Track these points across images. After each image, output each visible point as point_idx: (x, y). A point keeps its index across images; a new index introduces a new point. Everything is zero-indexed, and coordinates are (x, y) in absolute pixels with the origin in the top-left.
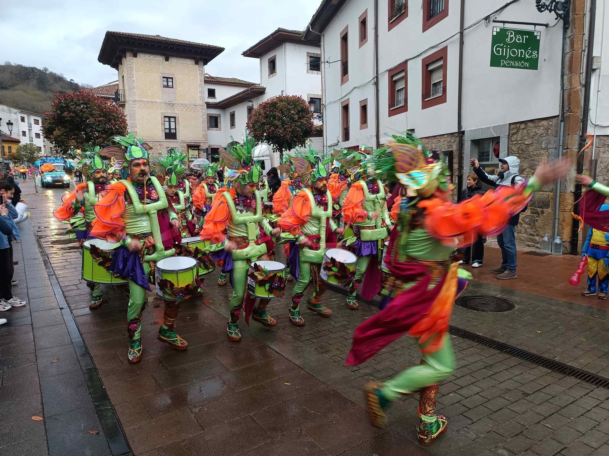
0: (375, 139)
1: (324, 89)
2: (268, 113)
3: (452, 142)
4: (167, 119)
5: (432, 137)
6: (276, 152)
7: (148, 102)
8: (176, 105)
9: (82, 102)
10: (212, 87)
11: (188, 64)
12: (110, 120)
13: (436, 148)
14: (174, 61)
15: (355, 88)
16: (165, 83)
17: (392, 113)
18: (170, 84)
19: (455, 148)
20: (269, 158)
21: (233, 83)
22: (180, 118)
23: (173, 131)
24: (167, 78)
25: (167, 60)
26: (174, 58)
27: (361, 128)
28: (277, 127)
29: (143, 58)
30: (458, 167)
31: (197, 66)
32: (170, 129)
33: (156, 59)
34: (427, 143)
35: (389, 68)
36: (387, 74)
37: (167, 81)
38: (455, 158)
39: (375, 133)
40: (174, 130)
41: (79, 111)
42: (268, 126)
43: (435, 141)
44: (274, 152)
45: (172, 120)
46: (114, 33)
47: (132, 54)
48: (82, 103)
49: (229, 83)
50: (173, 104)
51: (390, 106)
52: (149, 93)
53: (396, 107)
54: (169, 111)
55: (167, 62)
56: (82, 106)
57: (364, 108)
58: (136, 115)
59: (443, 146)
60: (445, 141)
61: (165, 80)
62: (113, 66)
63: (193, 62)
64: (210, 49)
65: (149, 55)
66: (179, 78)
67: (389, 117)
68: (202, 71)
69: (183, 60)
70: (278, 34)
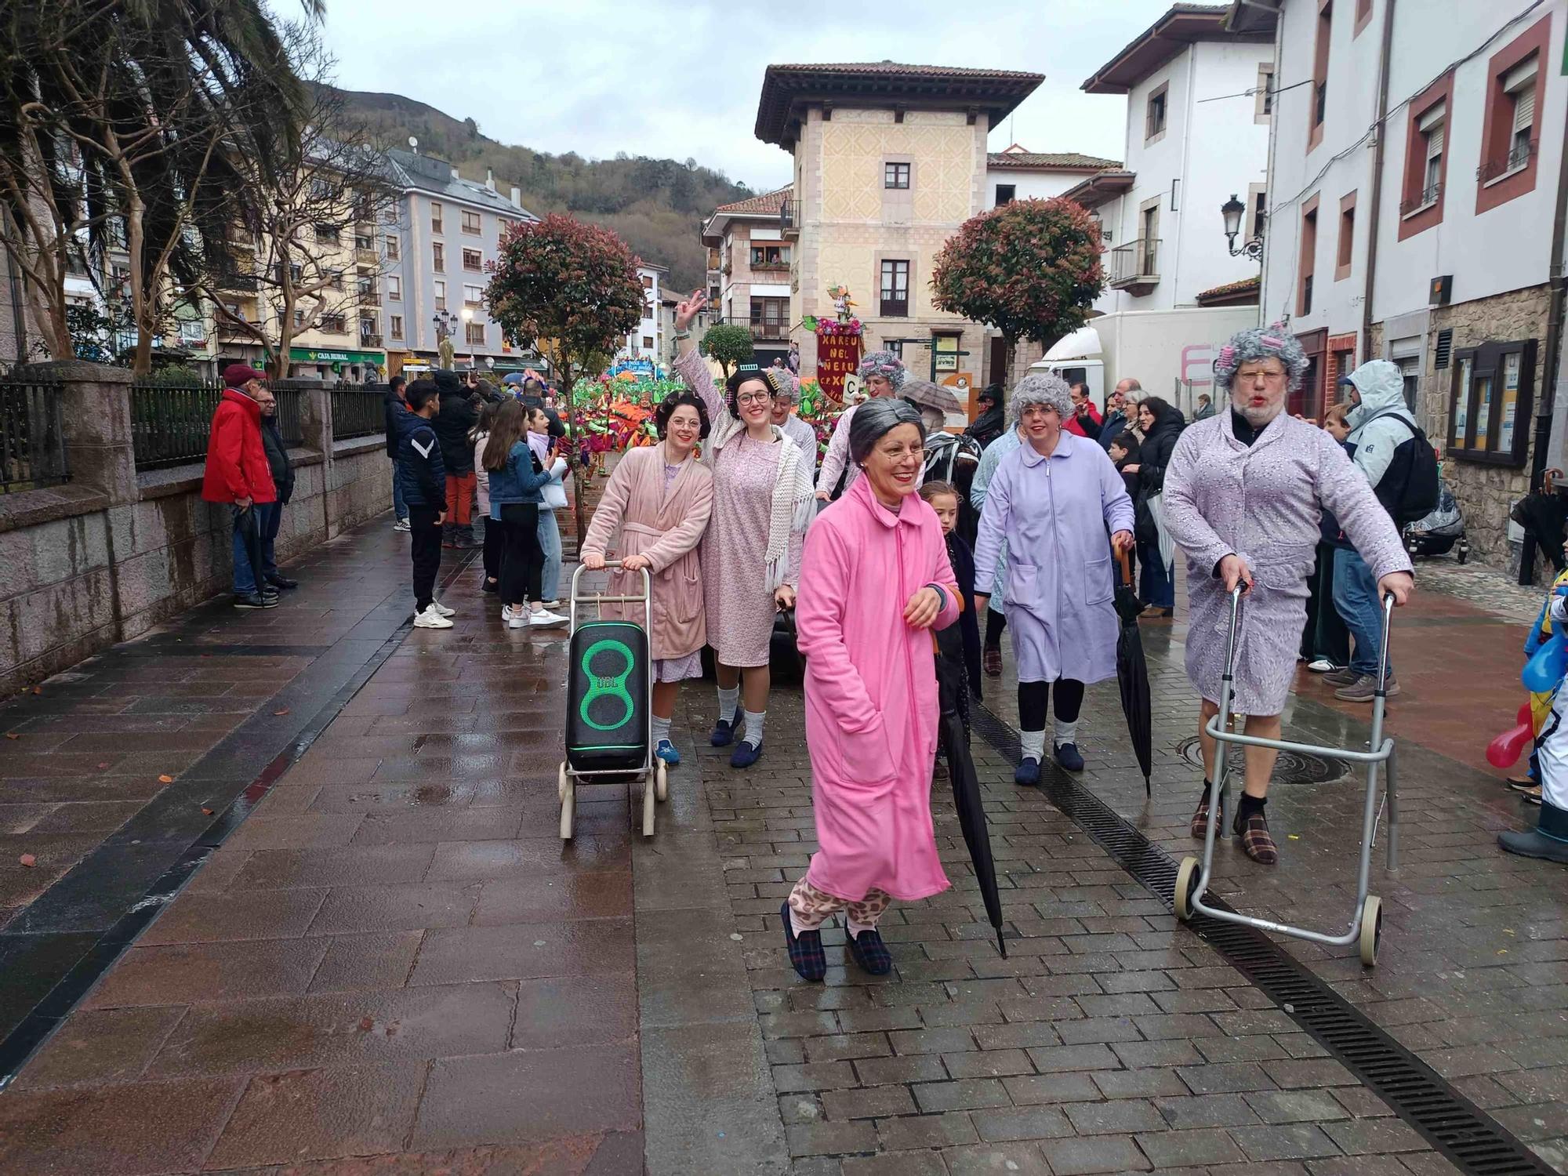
0: (1362, 308)
1: (1271, 166)
3: (1540, 312)
4: (888, 267)
5: (1492, 297)
7: (847, 226)
8: (912, 231)
10: (1006, 180)
11: (953, 123)
13: (1499, 331)
14: (916, 120)
15: (1333, 159)
16: (891, 179)
17: (1405, 232)
18: (902, 179)
19: (1541, 333)
20: (1100, 362)
21: (1064, 166)
22: (919, 265)
23: (901, 296)
24: (897, 165)
25: (899, 119)
26: (915, 114)
27: (1337, 277)
29: (844, 119)
31: (972, 128)
32: (894, 291)
33: (875, 120)
34: (1480, 318)
35: (1409, 95)
36: (1406, 110)
37: (897, 173)
39: (1362, 293)
40: (904, 293)
41: (541, 258)
43: (1497, 309)
45: (901, 267)
46: (783, 67)
47: (820, 114)
48: (549, 242)
49: (1054, 166)
50: (907, 229)
51: (1404, 209)
52: (852, 204)
54: (895, 247)
55: (899, 126)
57: (1349, 216)
58: (818, 260)
59: (1516, 325)
60: (1521, 310)
61: (892, 169)
62: (783, 147)
63: (963, 118)
64: (1007, 82)
65: (859, 111)
66: (923, 163)
67: (1400, 240)
68: (984, 142)
69: (939, 115)
70: (1172, 20)
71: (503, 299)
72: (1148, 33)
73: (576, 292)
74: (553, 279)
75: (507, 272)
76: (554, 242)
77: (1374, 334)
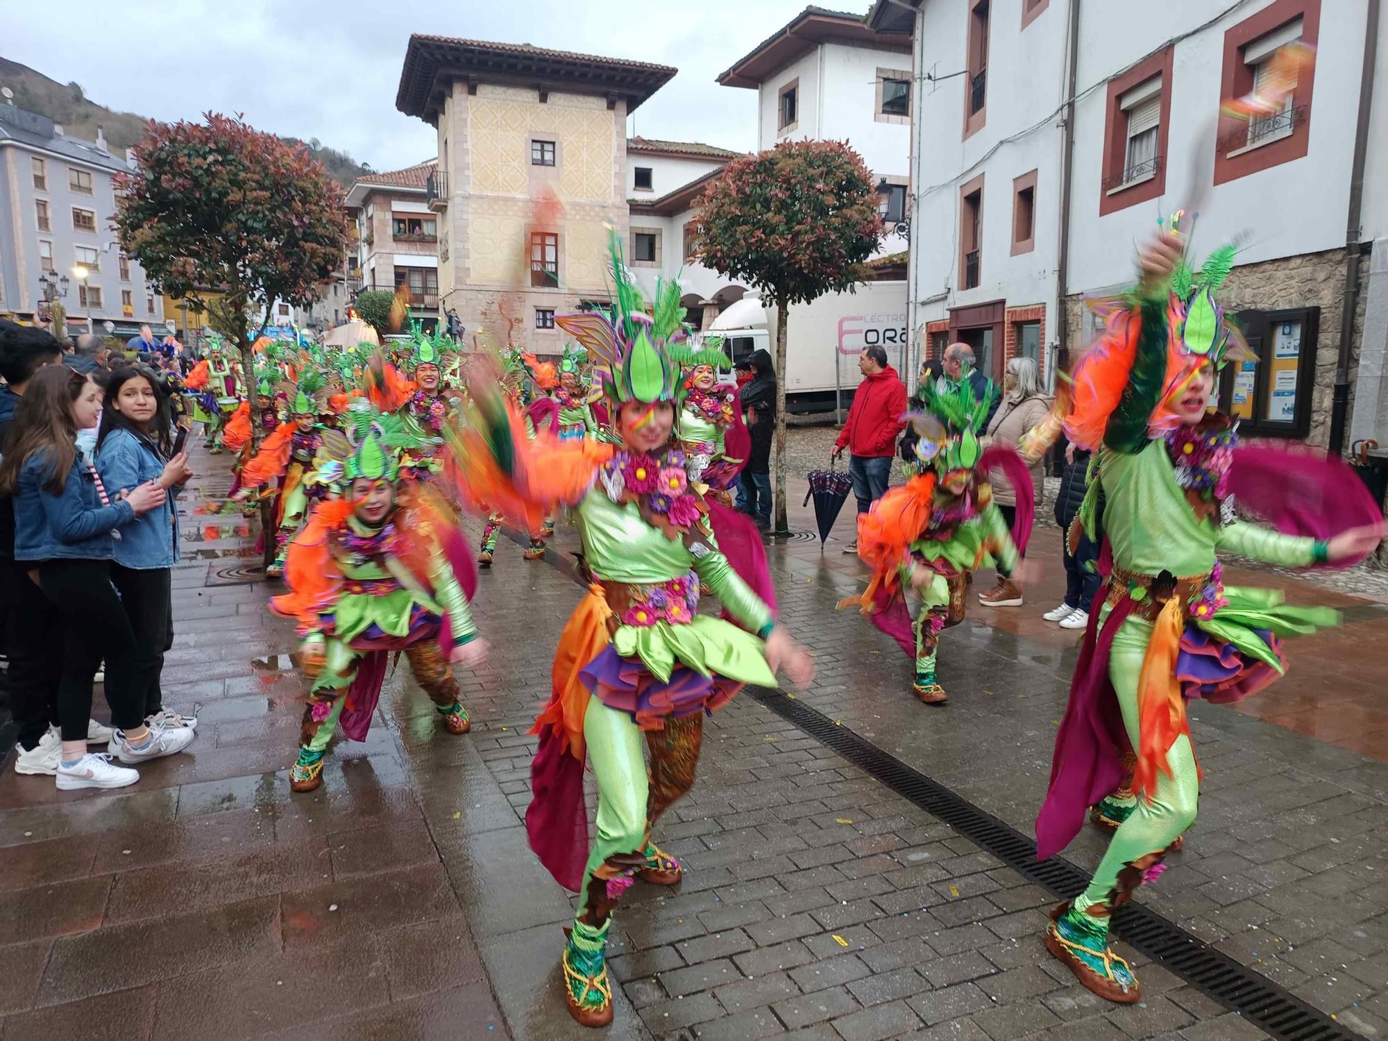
0: (1053, 280)
1: (915, 154)
2: (748, 190)
3: (1319, 280)
4: (538, 240)
5: (1244, 266)
6: (771, 305)
7: (496, 199)
8: (559, 207)
9: (212, 145)
10: (644, 163)
11: (594, 106)
12: (288, 202)
13: (1258, 299)
14: (558, 100)
15: (1002, 143)
16: (538, 156)
17: (1109, 204)
18: (548, 156)
19: (1327, 298)
20: (765, 331)
21: (695, 153)
22: (567, 238)
23: (551, 268)
24: (542, 143)
25: (543, 99)
26: (559, 95)
27: (1015, 252)
28: (770, 229)
29: (490, 95)
30: (1336, 359)
31: (611, 112)
32: (544, 262)
33: (519, 98)
35: (1110, 74)
36: (1104, 91)
37: (542, 151)
38: (1324, 331)
39: (1054, 264)
40: (554, 266)
41: (200, 172)
42: (745, 228)
43: (1253, 278)
44: (764, 305)
45: (550, 240)
46: (427, 38)
47: (466, 89)
48: (211, 151)
49: (686, 153)
50: (554, 205)
51: (1106, 185)
52: (500, 178)
53: (1125, 186)
54: (544, 221)
55: (543, 106)
56: (211, 158)
57: (1026, 197)
58: (470, 231)
59: (1283, 293)
60: (1292, 278)
61: (538, 146)
62: (426, 120)
63: (603, 103)
64: (645, 71)
65: (504, 89)
66: (568, 143)
67: (1101, 215)
68: (624, 127)
69: (581, 98)
70: (805, 21)
71: (142, 227)
72: (783, 32)
73: (255, 220)
74: (218, 202)
76: (218, 151)
77: (1070, 305)
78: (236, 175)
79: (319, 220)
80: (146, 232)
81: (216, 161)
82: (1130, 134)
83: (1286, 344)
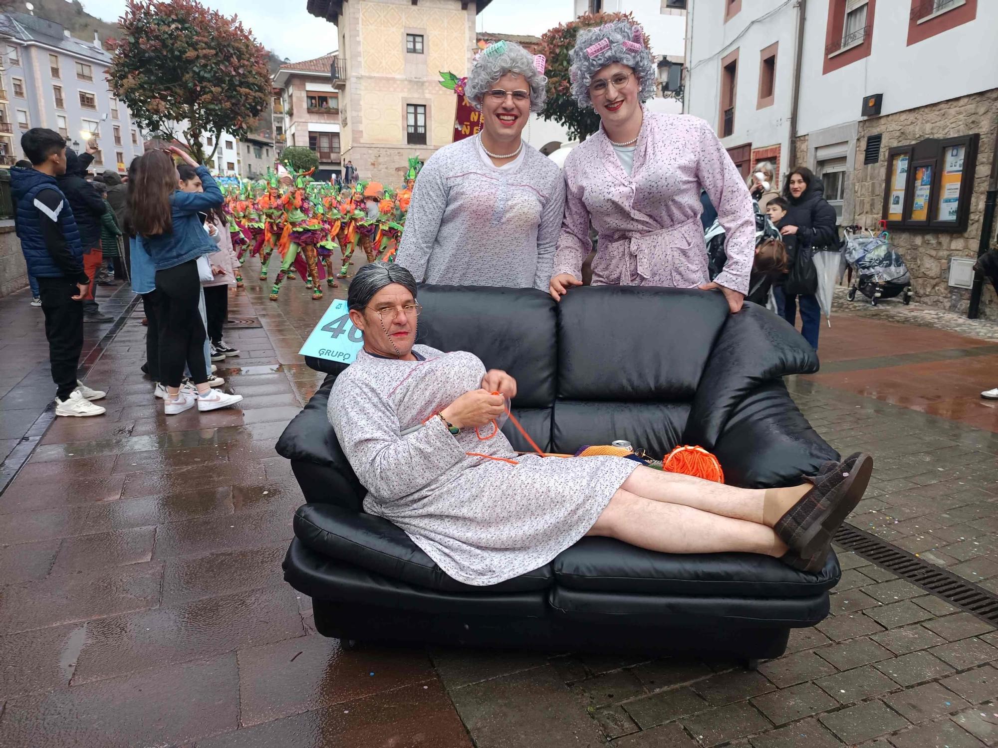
0: (787, 125)
1: (689, 36)
2: (558, 51)
3: (980, 113)
4: (412, 109)
5: (926, 106)
7: (381, 79)
8: (427, 84)
9: (174, 17)
11: (451, 8)
12: (228, 58)
13: (935, 131)
14: (425, 3)
15: (753, 23)
16: (411, 46)
17: (830, 65)
18: (419, 46)
19: (985, 127)
21: (527, 43)
22: (433, 107)
23: (421, 130)
24: (414, 36)
25: (415, 2)
27: (760, 106)
30: (989, 172)
31: (465, 12)
32: (416, 126)
33: (397, 2)
34: (912, 123)
37: (414, 42)
38: (982, 152)
39: (788, 115)
40: (423, 128)
41: (166, 36)
43: (933, 115)
45: (420, 110)
48: (174, 21)
50: (423, 83)
51: (828, 50)
52: (384, 63)
53: (843, 50)
54: (416, 95)
55: (414, 7)
56: (173, 26)
57: (769, 64)
58: (362, 103)
59: (953, 125)
60: (960, 113)
61: (411, 38)
62: (329, 20)
63: (459, 5)
66: (433, 35)
67: (824, 73)
68: (474, 23)
69: (442, 2)
71: (128, 78)
73: (205, 72)
74: (179, 58)
75: (131, 51)
76: (178, 21)
77: (798, 144)
78: (191, 38)
79: (250, 72)
80: (130, 81)
81: (177, 28)
82: (848, 10)
83: (954, 162)
